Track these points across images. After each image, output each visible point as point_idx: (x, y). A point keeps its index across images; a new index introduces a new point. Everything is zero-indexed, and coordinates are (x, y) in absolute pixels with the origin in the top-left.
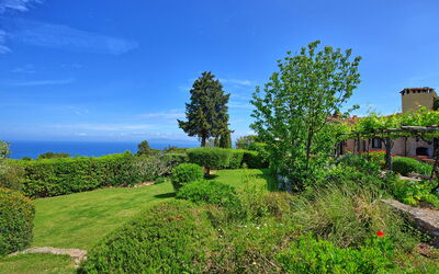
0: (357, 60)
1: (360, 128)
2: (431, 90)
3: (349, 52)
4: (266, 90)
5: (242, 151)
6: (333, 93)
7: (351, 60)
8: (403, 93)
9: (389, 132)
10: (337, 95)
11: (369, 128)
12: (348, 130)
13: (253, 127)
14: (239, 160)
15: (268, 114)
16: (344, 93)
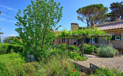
0: (62, 8)
1: (61, 34)
2: (78, 24)
3: (59, 4)
4: (24, 13)
5: (7, 44)
6: (53, 19)
7: (60, 7)
8: (71, 24)
9: (69, 36)
10: (54, 20)
11: (63, 34)
12: (56, 35)
13: (17, 30)
14: (6, 49)
15: (25, 25)
16: (57, 20)
